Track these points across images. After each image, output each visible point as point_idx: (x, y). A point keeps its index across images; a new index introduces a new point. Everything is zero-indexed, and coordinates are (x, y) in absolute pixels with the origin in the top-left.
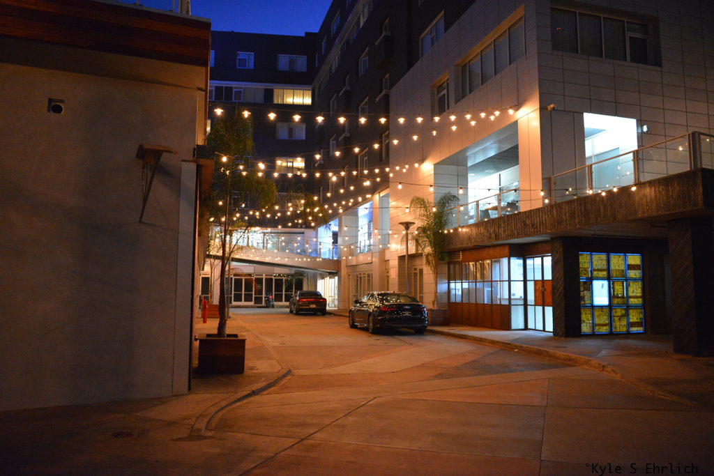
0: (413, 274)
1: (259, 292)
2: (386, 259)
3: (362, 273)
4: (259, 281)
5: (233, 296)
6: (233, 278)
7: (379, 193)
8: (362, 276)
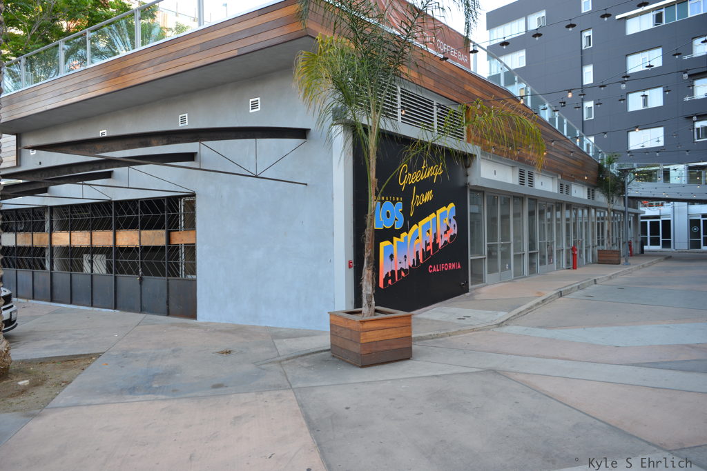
5: (702, 239)
6: (702, 219)
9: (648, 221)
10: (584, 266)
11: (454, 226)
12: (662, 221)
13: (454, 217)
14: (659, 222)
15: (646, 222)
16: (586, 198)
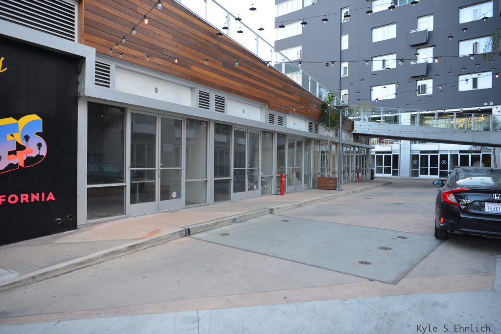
1: (444, 167)
4: (444, 157)
5: (419, 170)
6: (420, 155)
9: (384, 155)
10: (301, 191)
11: (40, 145)
12: (393, 155)
13: (38, 134)
14: (391, 156)
15: (382, 156)
16: (307, 130)
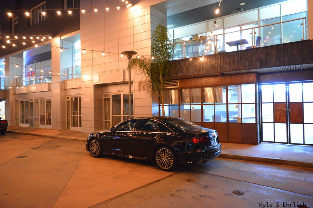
0: (104, 100)
2: (68, 88)
3: (34, 99)
7: (60, 36)
8: (34, 101)
